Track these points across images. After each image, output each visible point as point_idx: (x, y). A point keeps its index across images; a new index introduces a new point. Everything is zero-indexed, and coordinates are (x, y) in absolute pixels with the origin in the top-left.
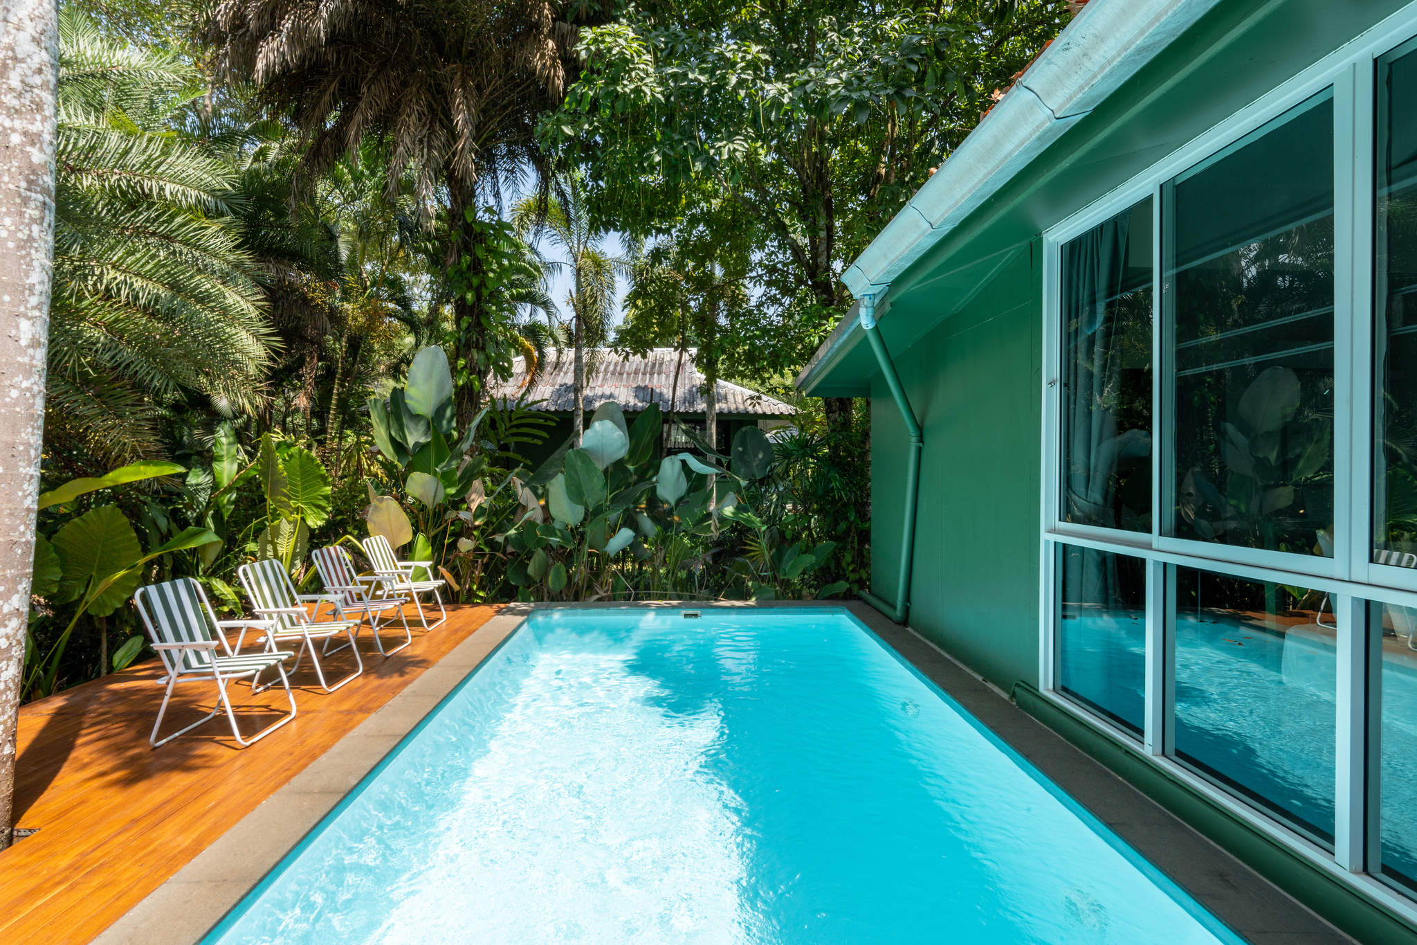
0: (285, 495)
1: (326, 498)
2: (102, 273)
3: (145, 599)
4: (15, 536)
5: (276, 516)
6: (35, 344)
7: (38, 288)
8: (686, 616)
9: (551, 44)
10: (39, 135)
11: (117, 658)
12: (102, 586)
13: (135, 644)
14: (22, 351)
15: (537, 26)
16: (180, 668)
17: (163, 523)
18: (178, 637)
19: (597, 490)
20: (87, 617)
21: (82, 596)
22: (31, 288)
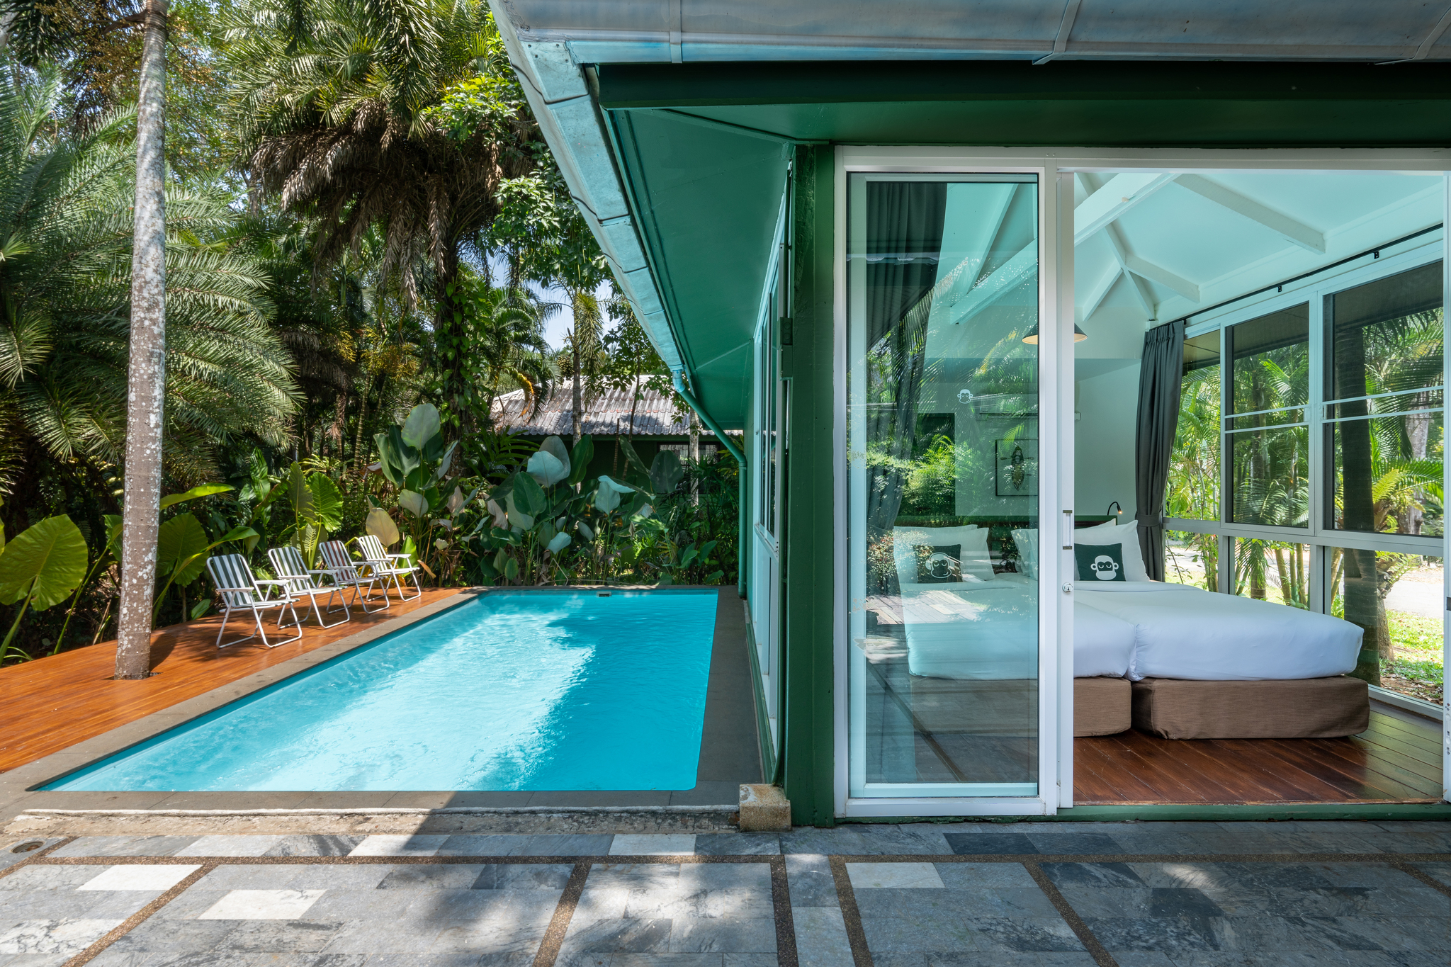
0: (310, 507)
1: (339, 510)
2: (179, 360)
3: (213, 564)
4: (149, 523)
5: (303, 523)
6: (157, 426)
7: (158, 397)
8: (601, 595)
9: (498, 169)
10: (157, 319)
11: (194, 612)
12: (185, 563)
13: (205, 604)
14: (151, 430)
15: (488, 156)
16: (233, 603)
17: (222, 525)
18: (231, 586)
19: (539, 504)
20: (173, 586)
21: (172, 572)
22: (155, 397)
